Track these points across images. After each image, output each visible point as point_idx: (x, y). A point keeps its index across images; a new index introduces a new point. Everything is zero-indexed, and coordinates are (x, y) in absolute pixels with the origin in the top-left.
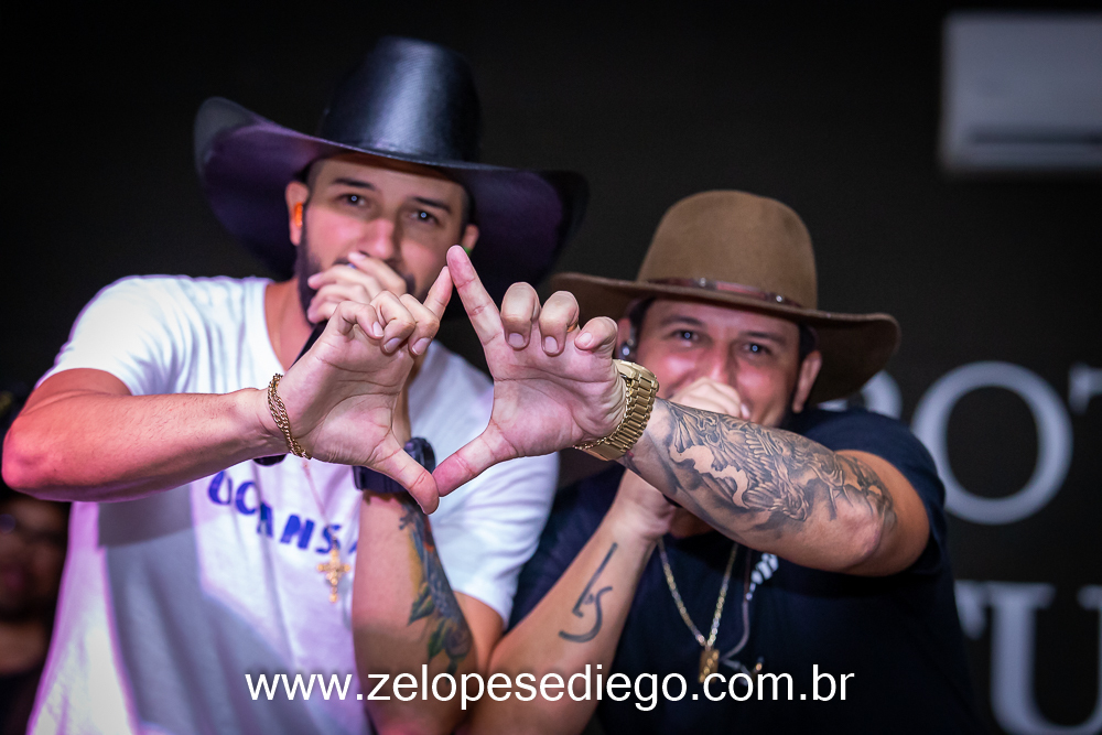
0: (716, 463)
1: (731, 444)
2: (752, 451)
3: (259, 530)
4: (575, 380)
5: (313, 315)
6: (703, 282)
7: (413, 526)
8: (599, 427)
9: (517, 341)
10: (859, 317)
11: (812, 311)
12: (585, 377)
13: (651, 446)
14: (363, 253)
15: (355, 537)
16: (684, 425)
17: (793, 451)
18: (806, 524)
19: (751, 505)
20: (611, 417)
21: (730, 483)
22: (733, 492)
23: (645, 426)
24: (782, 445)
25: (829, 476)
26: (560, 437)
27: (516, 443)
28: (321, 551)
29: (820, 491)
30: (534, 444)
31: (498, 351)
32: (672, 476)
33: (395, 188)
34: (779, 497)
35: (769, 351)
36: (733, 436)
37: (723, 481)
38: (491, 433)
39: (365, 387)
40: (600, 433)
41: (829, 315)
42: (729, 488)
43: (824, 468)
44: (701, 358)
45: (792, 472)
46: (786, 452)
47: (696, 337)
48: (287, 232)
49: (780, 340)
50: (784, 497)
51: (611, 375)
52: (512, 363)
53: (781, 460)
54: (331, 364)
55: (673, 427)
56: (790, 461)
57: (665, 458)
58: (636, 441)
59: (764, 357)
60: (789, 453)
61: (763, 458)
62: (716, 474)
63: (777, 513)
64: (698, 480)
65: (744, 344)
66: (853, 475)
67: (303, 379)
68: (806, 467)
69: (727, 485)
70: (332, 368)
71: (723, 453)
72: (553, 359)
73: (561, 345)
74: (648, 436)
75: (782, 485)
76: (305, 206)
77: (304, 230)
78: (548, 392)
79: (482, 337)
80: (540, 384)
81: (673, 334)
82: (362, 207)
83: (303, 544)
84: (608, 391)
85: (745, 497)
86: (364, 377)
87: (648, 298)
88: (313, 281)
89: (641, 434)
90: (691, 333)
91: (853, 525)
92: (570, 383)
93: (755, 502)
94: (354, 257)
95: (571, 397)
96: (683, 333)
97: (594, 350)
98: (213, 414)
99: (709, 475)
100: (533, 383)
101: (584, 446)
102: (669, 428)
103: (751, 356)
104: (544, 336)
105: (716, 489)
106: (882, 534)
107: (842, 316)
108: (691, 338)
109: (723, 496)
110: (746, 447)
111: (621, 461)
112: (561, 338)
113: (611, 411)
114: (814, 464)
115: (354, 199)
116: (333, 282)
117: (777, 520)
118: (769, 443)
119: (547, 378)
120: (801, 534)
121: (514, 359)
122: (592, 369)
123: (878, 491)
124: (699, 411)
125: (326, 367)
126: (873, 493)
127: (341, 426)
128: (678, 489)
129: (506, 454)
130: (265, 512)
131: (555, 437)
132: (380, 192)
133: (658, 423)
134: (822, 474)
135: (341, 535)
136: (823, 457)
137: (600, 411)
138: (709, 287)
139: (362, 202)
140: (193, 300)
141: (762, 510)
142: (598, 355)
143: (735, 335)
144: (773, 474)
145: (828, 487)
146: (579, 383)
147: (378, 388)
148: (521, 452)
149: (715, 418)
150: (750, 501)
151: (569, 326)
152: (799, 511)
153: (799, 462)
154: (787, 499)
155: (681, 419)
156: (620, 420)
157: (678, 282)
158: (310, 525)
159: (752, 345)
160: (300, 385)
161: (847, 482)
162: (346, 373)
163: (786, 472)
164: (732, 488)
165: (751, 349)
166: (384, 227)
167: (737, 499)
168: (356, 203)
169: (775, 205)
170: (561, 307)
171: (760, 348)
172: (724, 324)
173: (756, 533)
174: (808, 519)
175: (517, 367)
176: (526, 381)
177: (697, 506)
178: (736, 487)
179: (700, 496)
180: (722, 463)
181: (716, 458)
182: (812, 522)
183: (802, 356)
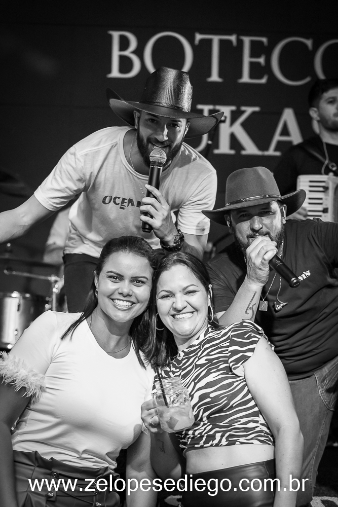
47: (247, 215)
81: (241, 216)
139: (155, 122)
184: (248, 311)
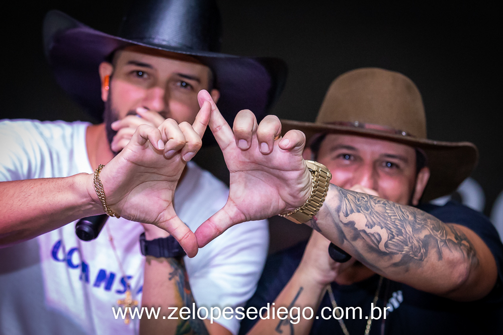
0: (368, 224)
1: (377, 212)
2: (390, 217)
3: (81, 278)
4: (280, 169)
5: (115, 147)
6: (357, 124)
7: (177, 278)
8: (296, 200)
9: (244, 144)
10: (454, 144)
11: (424, 140)
12: (286, 167)
13: (328, 213)
14: (146, 108)
15: (142, 283)
16: (348, 200)
17: (415, 217)
18: (424, 263)
19: (390, 250)
20: (303, 193)
21: (377, 236)
22: (379, 242)
23: (324, 200)
24: (408, 214)
25: (437, 233)
26: (272, 207)
27: (245, 212)
28: (119, 292)
29: (432, 243)
30: (256, 212)
31: (232, 154)
32: (341, 232)
33: (165, 68)
34: (407, 245)
35: (397, 166)
36: (378, 208)
37: (373, 235)
38: (229, 206)
39: (155, 177)
40: (296, 204)
41: (435, 143)
42: (376, 239)
43: (434, 229)
44: (356, 170)
45: (415, 230)
46: (411, 218)
47: (353, 158)
48: (100, 93)
49: (404, 160)
50: (410, 245)
51: (302, 167)
52: (240, 160)
53: (407, 223)
54: (133, 162)
55: (341, 201)
56: (413, 223)
57: (337, 220)
58: (319, 210)
59: (394, 170)
60: (412, 219)
61: (397, 221)
62: (368, 231)
63: (406, 256)
64: (357, 234)
65: (383, 162)
66: (451, 234)
67: (115, 170)
68: (423, 227)
69: (375, 238)
70: (133, 165)
71: (372, 218)
72: (266, 156)
73: (271, 148)
74: (326, 206)
75: (409, 238)
76: (111, 77)
77: (110, 92)
78: (263, 179)
79: (221, 145)
80: (258, 174)
81: (338, 156)
82: (145, 79)
83: (108, 288)
84: (301, 176)
85: (386, 245)
86: (155, 170)
87: (324, 133)
88: (114, 126)
89: (322, 205)
90: (350, 156)
91: (452, 264)
92: (277, 172)
93: (393, 249)
94: (140, 110)
95: (278, 181)
96: (344, 156)
97: (290, 150)
98: (60, 190)
99: (364, 231)
100: (255, 173)
101: (286, 214)
102: (339, 202)
103: (387, 170)
104: (260, 142)
105: (368, 240)
106: (470, 271)
107: (444, 143)
108: (349, 158)
109: (373, 245)
110: (386, 214)
111: (309, 224)
112: (271, 143)
113: (302, 189)
114: (428, 226)
115: (140, 74)
116: (127, 126)
117: (406, 260)
118: (400, 212)
119: (262, 170)
120: (421, 268)
121: (243, 158)
122: (290, 163)
123: (467, 244)
124: (357, 193)
125: (129, 164)
126: (464, 245)
127: (139, 200)
128: (345, 241)
129: (239, 219)
130: (84, 267)
131: (268, 207)
132: (156, 70)
133: (331, 198)
134: (432, 231)
135: (133, 283)
136: (433, 222)
137: (296, 189)
138: (361, 126)
139: (145, 76)
140: (41, 134)
141: (396, 253)
142: (294, 154)
143: (377, 157)
144: (403, 231)
145: (437, 240)
146: (282, 172)
147: (164, 177)
148: (248, 217)
149: (367, 197)
150: (390, 248)
151: (275, 136)
152: (419, 255)
153: (419, 224)
154: (412, 247)
155: (346, 197)
156: (308, 196)
157: (341, 124)
158: (113, 276)
159: (387, 162)
160: (113, 174)
161: (448, 237)
162: (142, 168)
163: (411, 230)
164: (379, 239)
165: (387, 165)
166: (159, 92)
167: (382, 246)
168: (142, 76)
169: (400, 77)
170: (270, 125)
171: (392, 164)
172: (370, 149)
173: (393, 269)
174: (425, 260)
175: (244, 163)
176: (250, 172)
177: (356, 251)
178: (381, 239)
179: (359, 245)
180: (372, 223)
181: (368, 221)
182: (427, 261)
183: (418, 170)
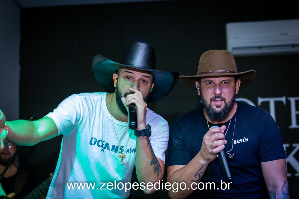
6: (211, 72)
7: (149, 145)
59: (227, 84)
76: (117, 79)
77: (117, 84)
81: (207, 83)
83: (116, 151)
158: (117, 147)
184: (196, 176)
